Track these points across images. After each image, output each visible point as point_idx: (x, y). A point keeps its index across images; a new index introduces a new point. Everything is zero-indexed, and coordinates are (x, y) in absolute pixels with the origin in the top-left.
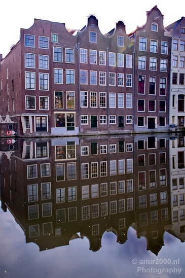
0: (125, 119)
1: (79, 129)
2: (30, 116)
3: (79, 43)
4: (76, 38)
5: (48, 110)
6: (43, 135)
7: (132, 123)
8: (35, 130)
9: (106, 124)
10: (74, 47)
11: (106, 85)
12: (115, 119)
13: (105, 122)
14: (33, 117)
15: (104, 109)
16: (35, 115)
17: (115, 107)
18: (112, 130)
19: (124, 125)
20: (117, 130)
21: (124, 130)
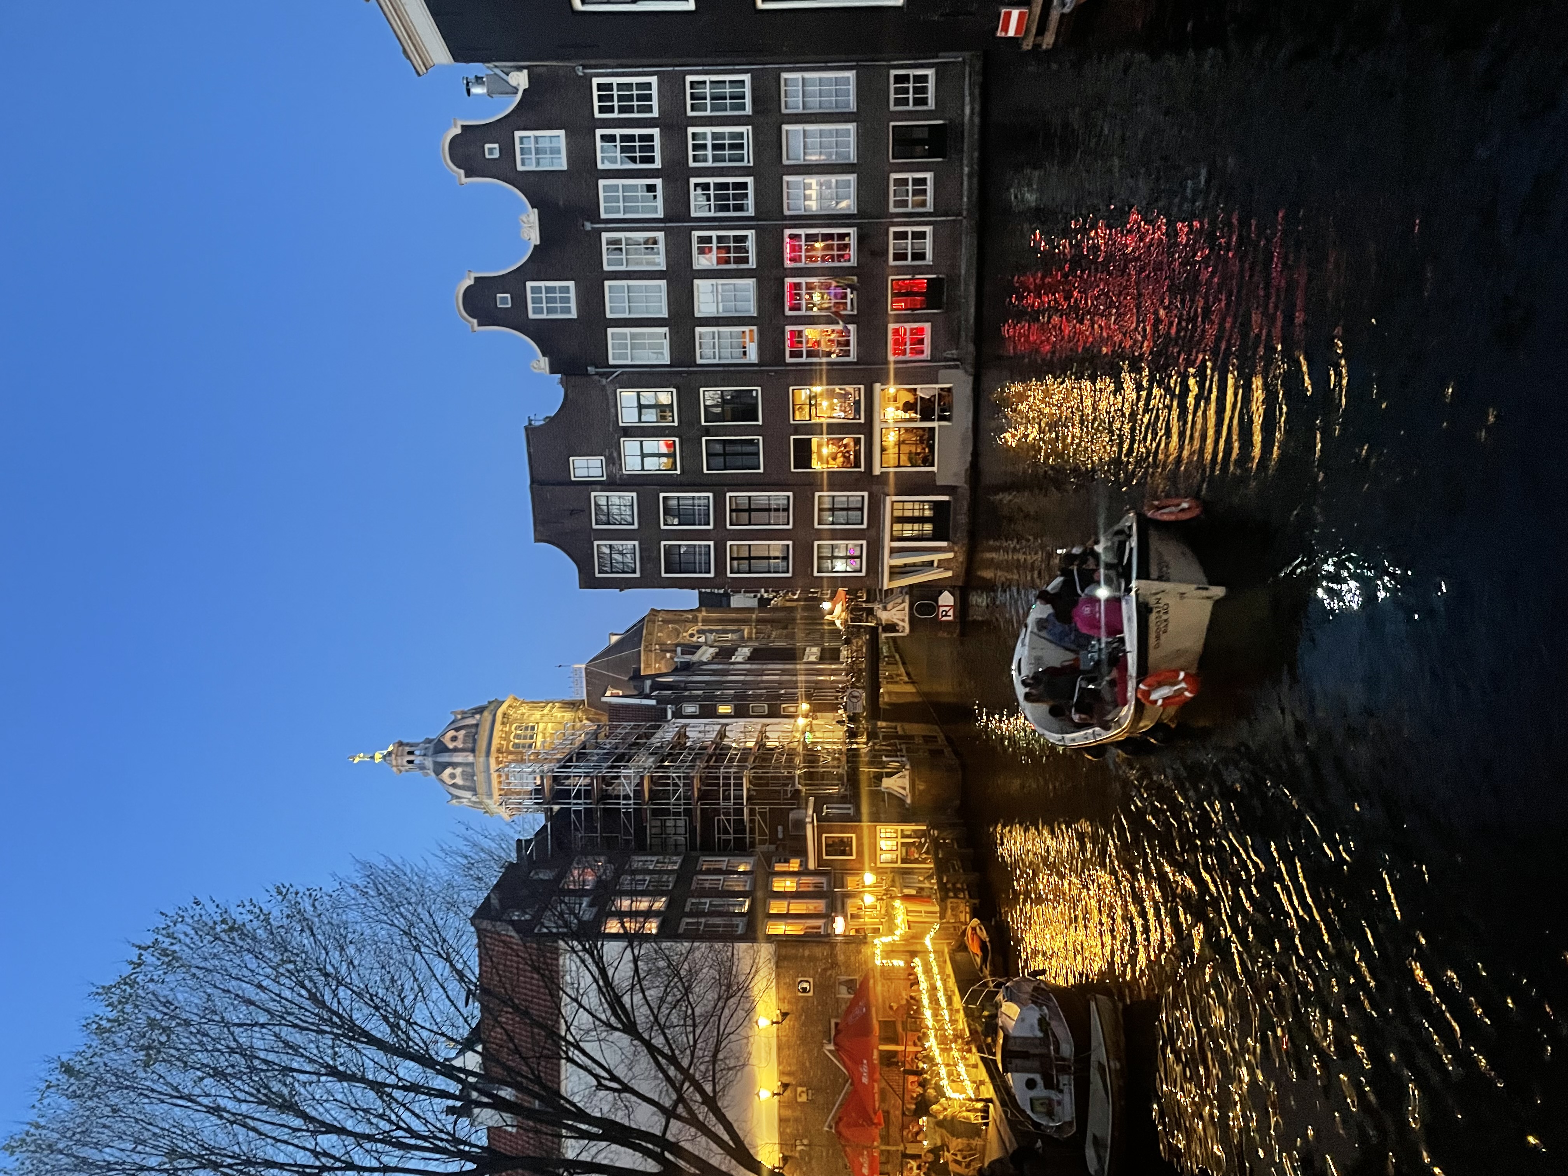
0: (910, 115)
1: (950, 367)
2: (889, 561)
3: (591, 370)
4: (573, 379)
5: (866, 494)
6: (963, 519)
7: (930, 72)
8: (944, 544)
9: (928, 229)
10: (609, 392)
11: (751, 234)
12: (912, 176)
13: (923, 235)
14: (893, 551)
15: (861, 239)
16: (888, 544)
17: (853, 178)
18: (961, 199)
19: (941, 122)
20: (962, 169)
21: (963, 125)
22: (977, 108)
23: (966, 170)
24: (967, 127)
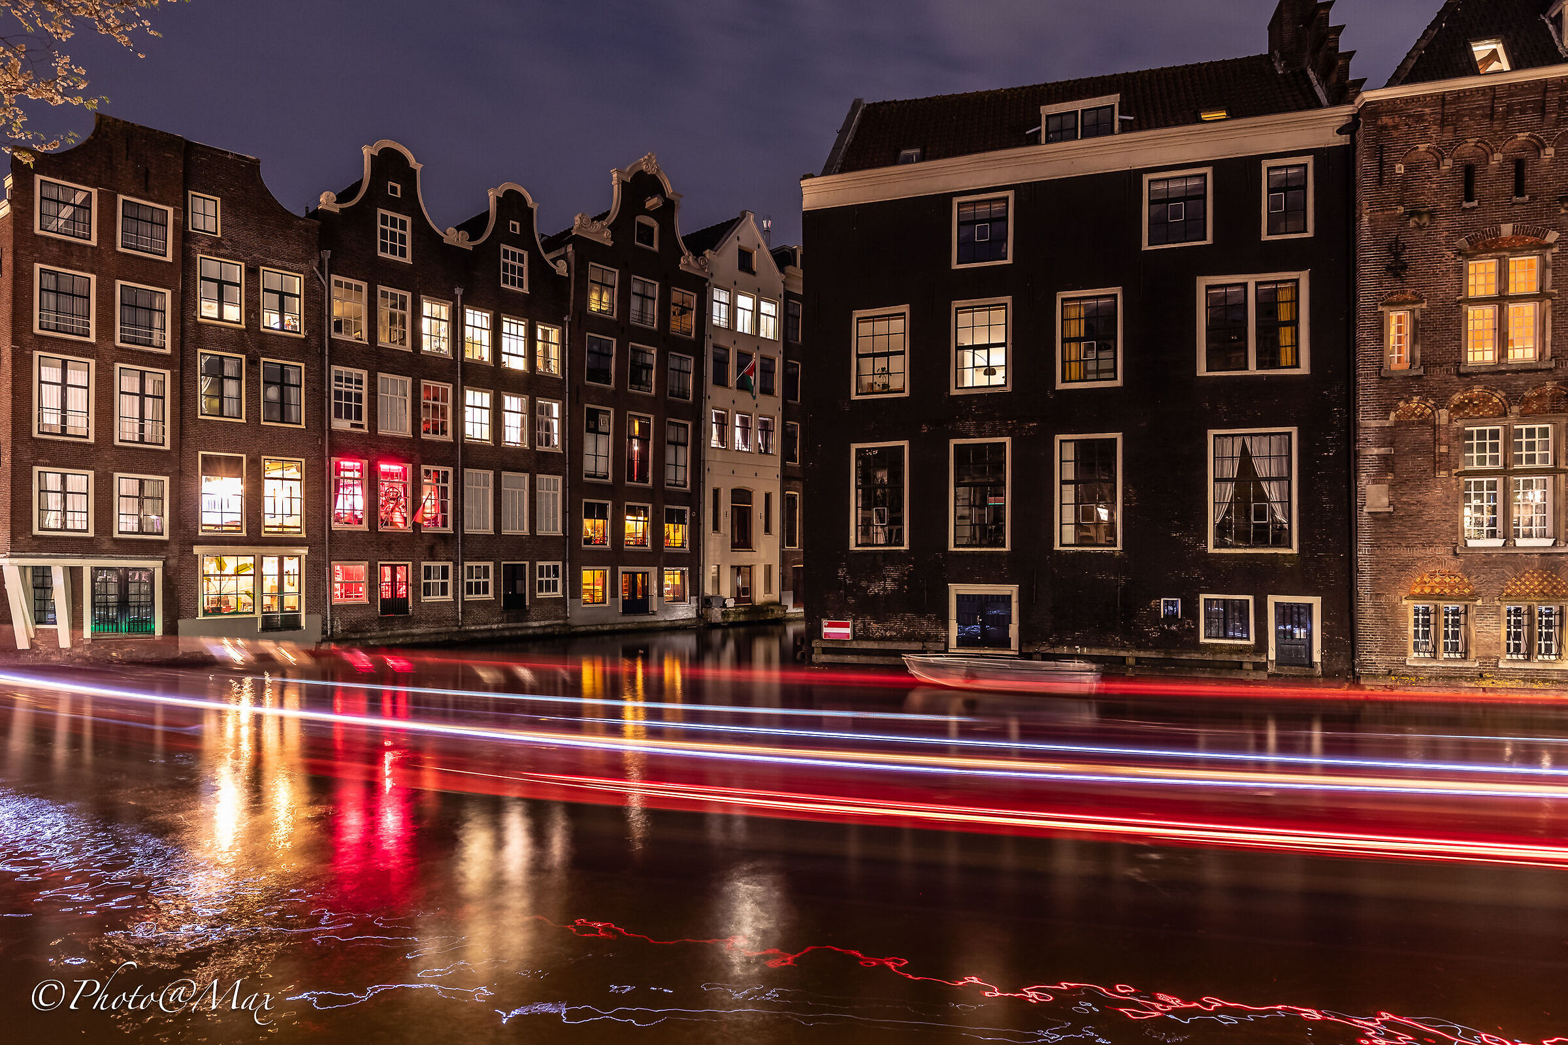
0: (532, 578)
1: (324, 625)
2: (57, 563)
3: (328, 254)
4: (314, 230)
5: (165, 537)
7: (559, 593)
9: (449, 597)
10: (302, 266)
12: (491, 581)
13: (444, 592)
15: (442, 537)
16: (87, 564)
17: (490, 530)
18: (474, 624)
19: (527, 604)
20: (496, 623)
21: (527, 621)
22: (539, 631)
23: (495, 627)
24: (525, 624)
